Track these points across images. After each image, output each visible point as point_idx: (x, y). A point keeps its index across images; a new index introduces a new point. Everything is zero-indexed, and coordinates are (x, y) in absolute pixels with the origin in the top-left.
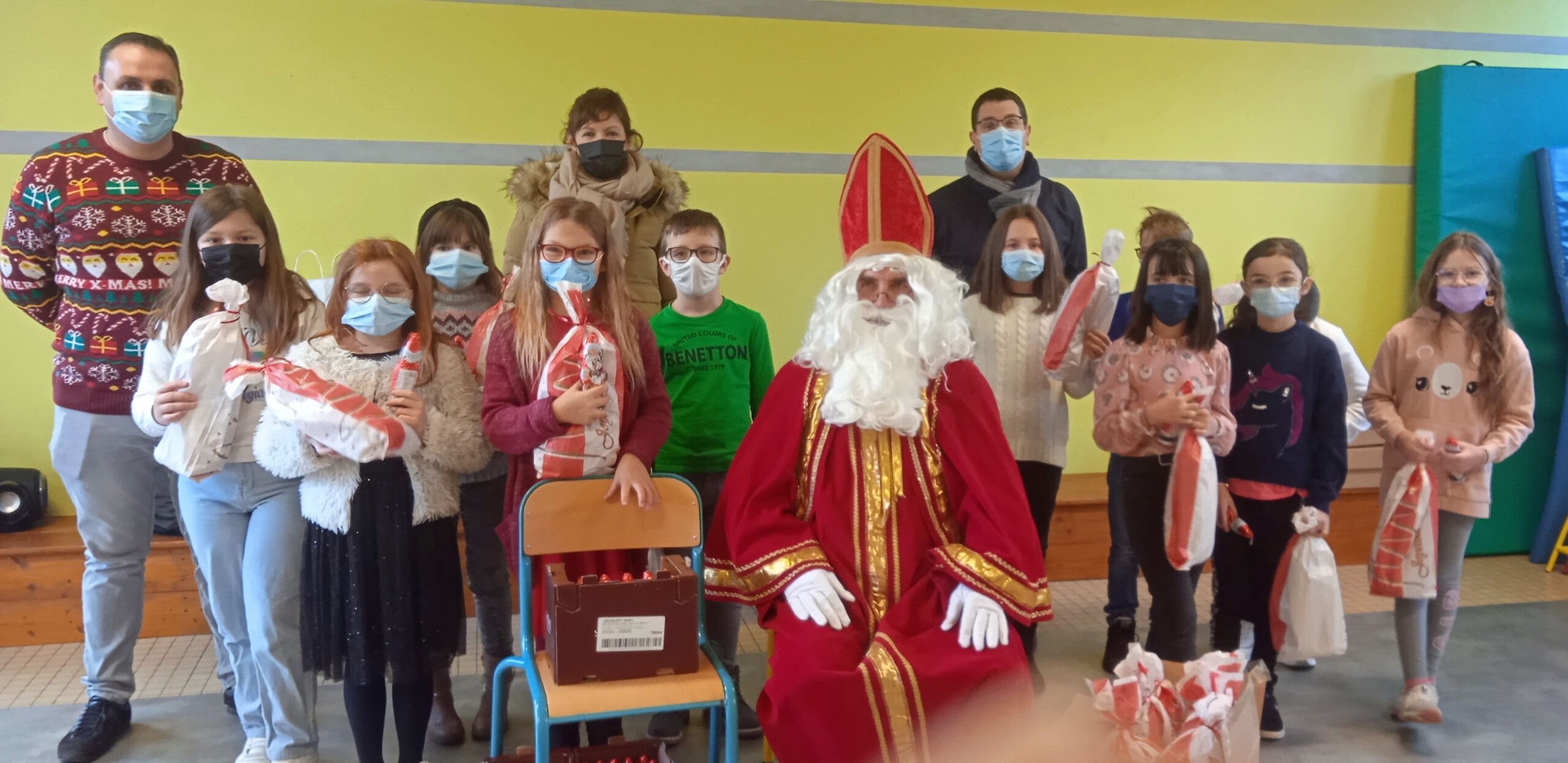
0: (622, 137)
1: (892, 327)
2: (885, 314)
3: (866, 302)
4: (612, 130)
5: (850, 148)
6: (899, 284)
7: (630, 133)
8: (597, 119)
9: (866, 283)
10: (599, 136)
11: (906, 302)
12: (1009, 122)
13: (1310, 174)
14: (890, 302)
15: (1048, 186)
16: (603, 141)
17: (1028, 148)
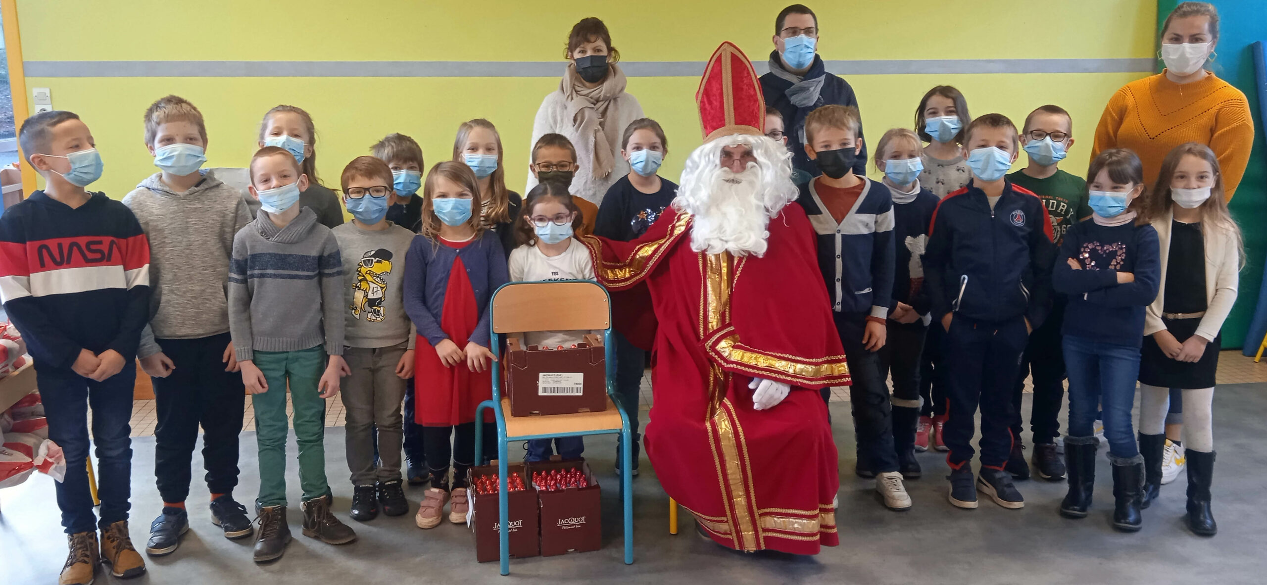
0: (605, 53)
1: (744, 184)
2: (738, 176)
3: (726, 168)
4: (599, 48)
5: (704, 56)
6: (747, 155)
7: (611, 49)
8: (589, 41)
9: (727, 155)
10: (589, 53)
11: (752, 167)
12: (808, 31)
13: (1073, 66)
14: (743, 168)
15: (831, 78)
16: (591, 56)
17: (816, 52)
